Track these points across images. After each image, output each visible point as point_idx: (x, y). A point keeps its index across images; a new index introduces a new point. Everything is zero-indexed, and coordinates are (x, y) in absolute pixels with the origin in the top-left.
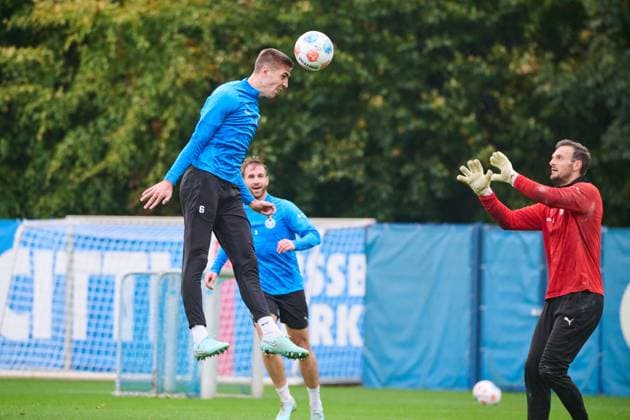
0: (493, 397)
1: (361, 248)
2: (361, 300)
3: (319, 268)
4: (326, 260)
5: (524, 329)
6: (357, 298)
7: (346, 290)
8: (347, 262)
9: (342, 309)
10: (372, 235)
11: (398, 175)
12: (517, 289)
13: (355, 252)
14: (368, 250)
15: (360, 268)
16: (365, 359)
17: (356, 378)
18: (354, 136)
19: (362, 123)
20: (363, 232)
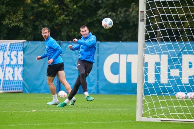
0: (65, 96)
1: (22, 49)
2: (22, 66)
3: (9, 56)
4: (11, 53)
5: (74, 74)
6: (21, 65)
7: (17, 62)
8: (17, 54)
9: (16, 68)
10: (25, 45)
11: (34, 25)
12: (72, 61)
13: (20, 50)
14: (24, 50)
15: (21, 56)
16: (24, 84)
17: (21, 90)
18: (19, 13)
19: (22, 8)
20: (22, 44)
